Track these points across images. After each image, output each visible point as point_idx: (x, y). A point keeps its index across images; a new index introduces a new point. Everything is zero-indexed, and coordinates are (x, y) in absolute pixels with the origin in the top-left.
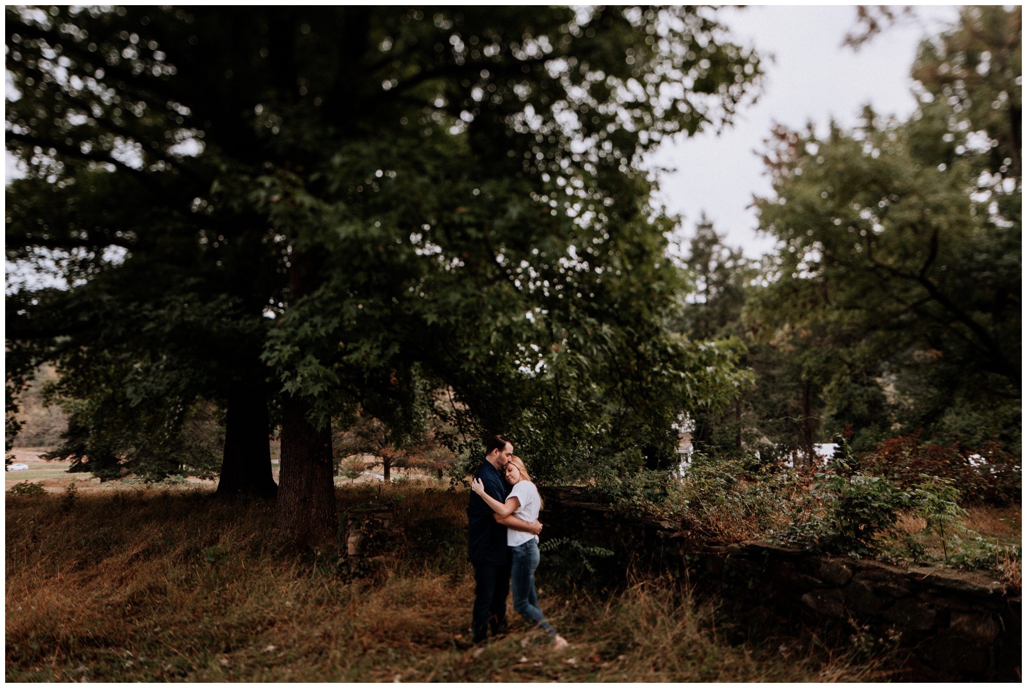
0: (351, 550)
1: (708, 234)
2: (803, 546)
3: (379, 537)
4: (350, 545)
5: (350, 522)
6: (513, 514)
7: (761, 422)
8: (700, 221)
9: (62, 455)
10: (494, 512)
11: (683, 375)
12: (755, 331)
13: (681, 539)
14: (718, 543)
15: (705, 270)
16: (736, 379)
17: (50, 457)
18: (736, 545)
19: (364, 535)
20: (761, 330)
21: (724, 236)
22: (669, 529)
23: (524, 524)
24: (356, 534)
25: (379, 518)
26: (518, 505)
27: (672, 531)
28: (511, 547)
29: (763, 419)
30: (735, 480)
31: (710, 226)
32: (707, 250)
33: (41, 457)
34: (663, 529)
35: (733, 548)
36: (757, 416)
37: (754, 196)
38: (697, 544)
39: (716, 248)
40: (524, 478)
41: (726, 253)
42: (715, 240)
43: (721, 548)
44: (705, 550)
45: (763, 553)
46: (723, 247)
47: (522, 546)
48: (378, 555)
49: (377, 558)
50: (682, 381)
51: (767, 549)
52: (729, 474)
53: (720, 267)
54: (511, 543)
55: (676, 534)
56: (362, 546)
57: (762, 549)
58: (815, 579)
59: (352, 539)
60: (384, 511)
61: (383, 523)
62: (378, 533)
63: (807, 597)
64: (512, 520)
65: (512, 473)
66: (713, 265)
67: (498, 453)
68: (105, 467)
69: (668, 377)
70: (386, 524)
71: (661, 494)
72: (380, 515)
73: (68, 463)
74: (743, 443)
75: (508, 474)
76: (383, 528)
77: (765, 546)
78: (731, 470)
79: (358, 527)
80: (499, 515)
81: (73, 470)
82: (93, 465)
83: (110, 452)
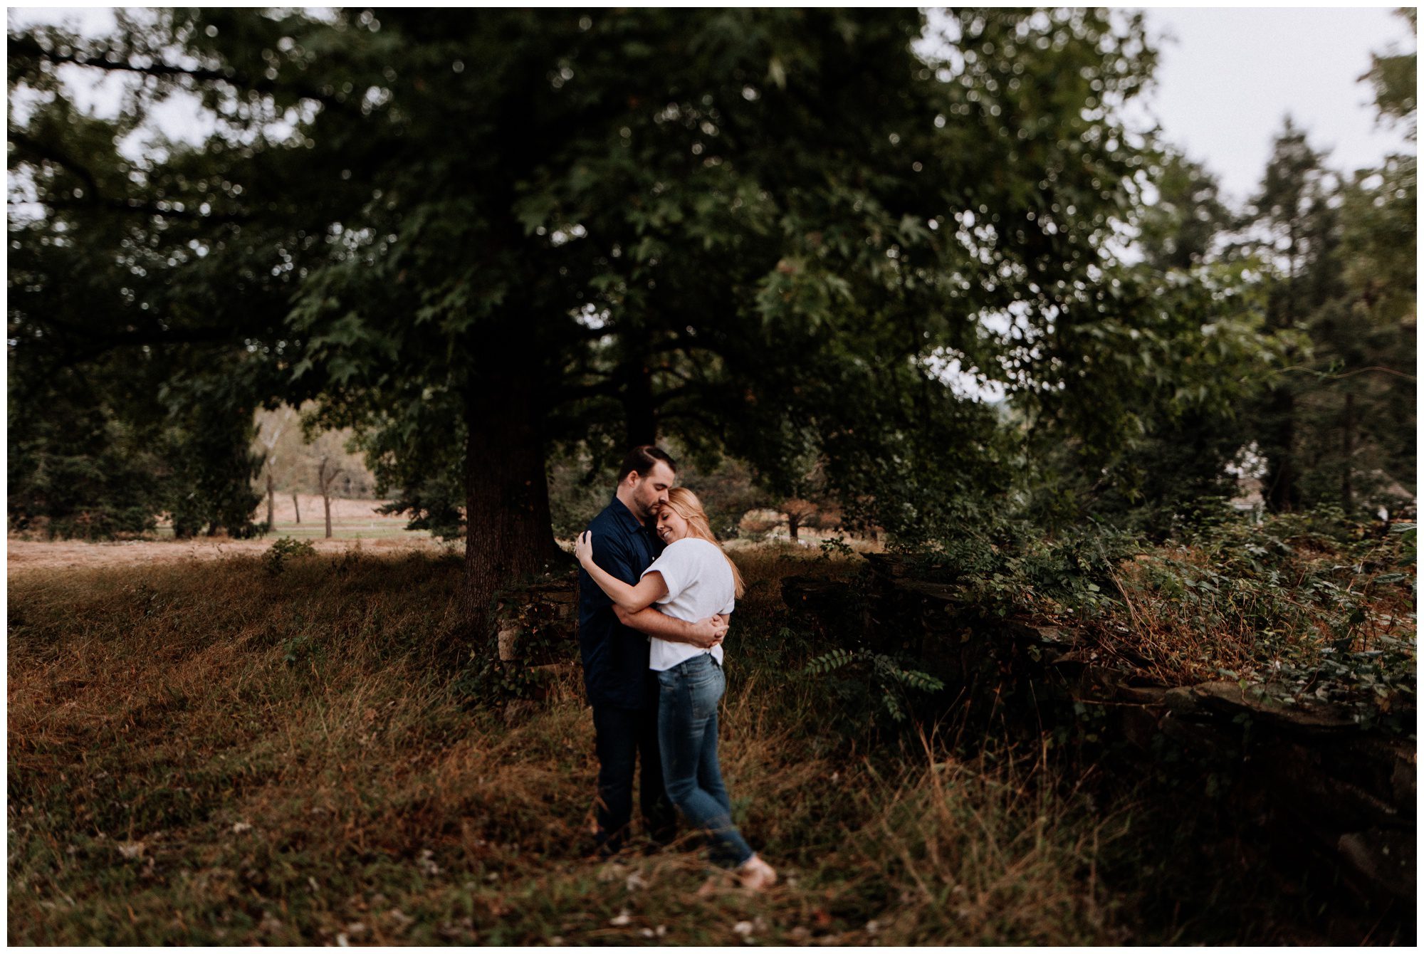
0: (504, 652)
1: (1296, 152)
2: (1346, 714)
3: (549, 632)
4: (501, 645)
5: (501, 606)
6: (655, 606)
7: (1393, 461)
8: (1281, 132)
9: (400, 509)
10: (614, 603)
11: (1134, 334)
12: (1371, 300)
13: (1075, 668)
14: (1151, 683)
15: (1290, 212)
16: (1268, 348)
17: (387, 511)
18: (1183, 691)
19: (525, 628)
20: (1383, 298)
21: (1326, 153)
22: (1053, 644)
23: (676, 627)
24: (510, 626)
25: (549, 599)
26: (663, 589)
27: (1063, 647)
28: (657, 673)
29: (1396, 456)
30: (1286, 548)
31: (1301, 139)
32: (1295, 181)
33: (376, 511)
34: (1040, 643)
35: (1178, 696)
36: (1387, 452)
37: (1374, 56)
38: (1105, 680)
39: (1310, 175)
40: (695, 533)
41: (1329, 183)
42: (1310, 162)
43: (1155, 692)
44: (1121, 695)
45: (1237, 720)
46: (1324, 172)
47: (672, 670)
48: (549, 663)
49: (548, 667)
50: (1133, 348)
51: (1247, 709)
52: (1275, 539)
53: (1319, 206)
54: (656, 665)
55: (1069, 655)
56: (520, 646)
57: (1238, 709)
58: (1375, 802)
59: (503, 635)
60: (559, 590)
61: (557, 610)
62: (548, 627)
63: (1351, 843)
64: (650, 619)
65: (669, 522)
66: (1305, 204)
67: (638, 481)
68: (445, 524)
69: (1106, 342)
70: (564, 611)
71: (1065, 572)
72: (551, 596)
73: (405, 518)
74: (1355, 494)
75: (660, 525)
76: (557, 617)
77: (1245, 702)
78: (1282, 533)
79: (514, 614)
80: (623, 607)
81: (412, 527)
82: (431, 522)
83: (447, 505)
